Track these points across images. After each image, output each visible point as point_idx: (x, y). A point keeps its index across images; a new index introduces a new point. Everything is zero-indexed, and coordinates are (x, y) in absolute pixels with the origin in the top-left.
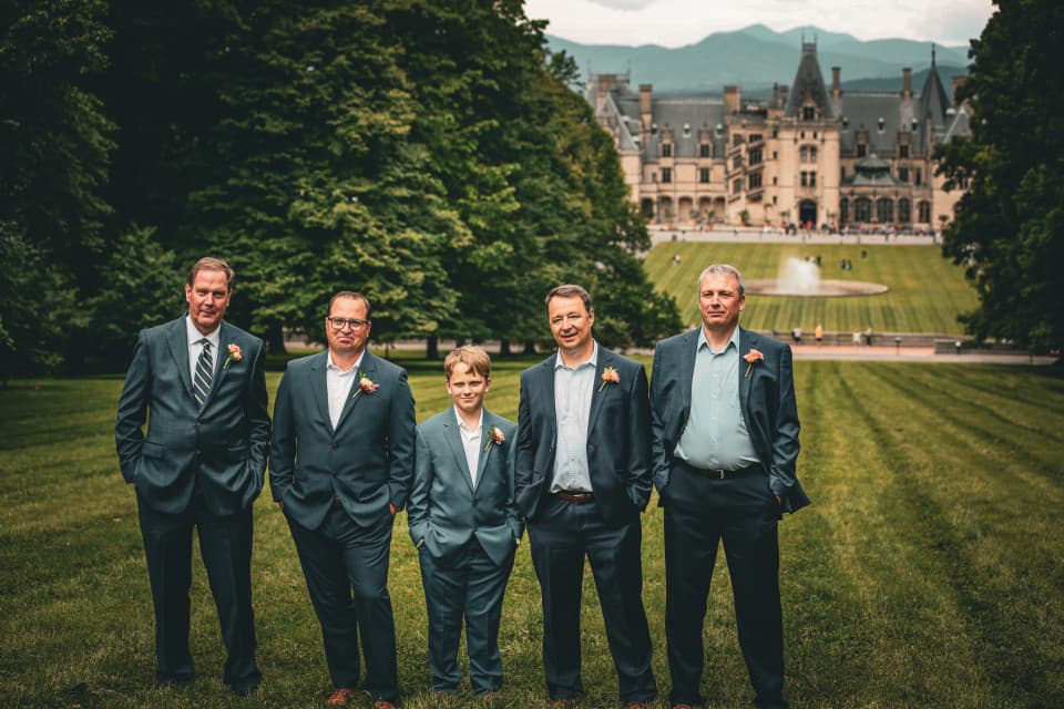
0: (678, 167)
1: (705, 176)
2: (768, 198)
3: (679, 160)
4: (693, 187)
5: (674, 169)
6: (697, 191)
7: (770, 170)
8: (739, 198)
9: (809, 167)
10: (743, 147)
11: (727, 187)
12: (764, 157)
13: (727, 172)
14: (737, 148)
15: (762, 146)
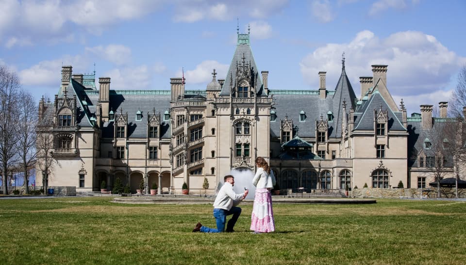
0: (130, 146)
1: (153, 153)
2: (206, 170)
3: (131, 140)
4: (143, 163)
5: (127, 148)
6: (146, 167)
7: (209, 144)
8: (182, 171)
9: (242, 139)
10: (185, 125)
11: (172, 162)
12: (204, 134)
13: (171, 149)
14: (180, 127)
15: (203, 124)
